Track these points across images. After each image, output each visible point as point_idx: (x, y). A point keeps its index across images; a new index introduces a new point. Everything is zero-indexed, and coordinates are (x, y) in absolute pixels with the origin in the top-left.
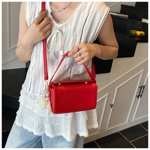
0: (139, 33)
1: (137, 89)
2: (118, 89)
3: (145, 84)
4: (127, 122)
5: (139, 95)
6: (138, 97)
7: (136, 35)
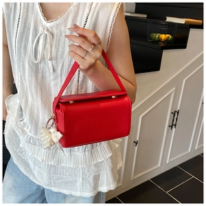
0: (163, 37)
1: (169, 115)
2: (143, 117)
3: (178, 109)
4: (159, 165)
5: (173, 125)
6: (172, 127)
7: (160, 40)
